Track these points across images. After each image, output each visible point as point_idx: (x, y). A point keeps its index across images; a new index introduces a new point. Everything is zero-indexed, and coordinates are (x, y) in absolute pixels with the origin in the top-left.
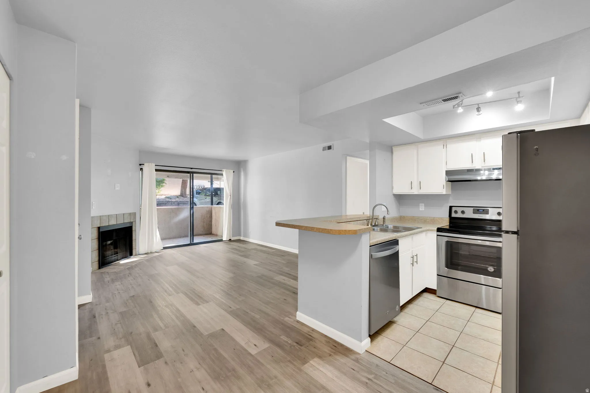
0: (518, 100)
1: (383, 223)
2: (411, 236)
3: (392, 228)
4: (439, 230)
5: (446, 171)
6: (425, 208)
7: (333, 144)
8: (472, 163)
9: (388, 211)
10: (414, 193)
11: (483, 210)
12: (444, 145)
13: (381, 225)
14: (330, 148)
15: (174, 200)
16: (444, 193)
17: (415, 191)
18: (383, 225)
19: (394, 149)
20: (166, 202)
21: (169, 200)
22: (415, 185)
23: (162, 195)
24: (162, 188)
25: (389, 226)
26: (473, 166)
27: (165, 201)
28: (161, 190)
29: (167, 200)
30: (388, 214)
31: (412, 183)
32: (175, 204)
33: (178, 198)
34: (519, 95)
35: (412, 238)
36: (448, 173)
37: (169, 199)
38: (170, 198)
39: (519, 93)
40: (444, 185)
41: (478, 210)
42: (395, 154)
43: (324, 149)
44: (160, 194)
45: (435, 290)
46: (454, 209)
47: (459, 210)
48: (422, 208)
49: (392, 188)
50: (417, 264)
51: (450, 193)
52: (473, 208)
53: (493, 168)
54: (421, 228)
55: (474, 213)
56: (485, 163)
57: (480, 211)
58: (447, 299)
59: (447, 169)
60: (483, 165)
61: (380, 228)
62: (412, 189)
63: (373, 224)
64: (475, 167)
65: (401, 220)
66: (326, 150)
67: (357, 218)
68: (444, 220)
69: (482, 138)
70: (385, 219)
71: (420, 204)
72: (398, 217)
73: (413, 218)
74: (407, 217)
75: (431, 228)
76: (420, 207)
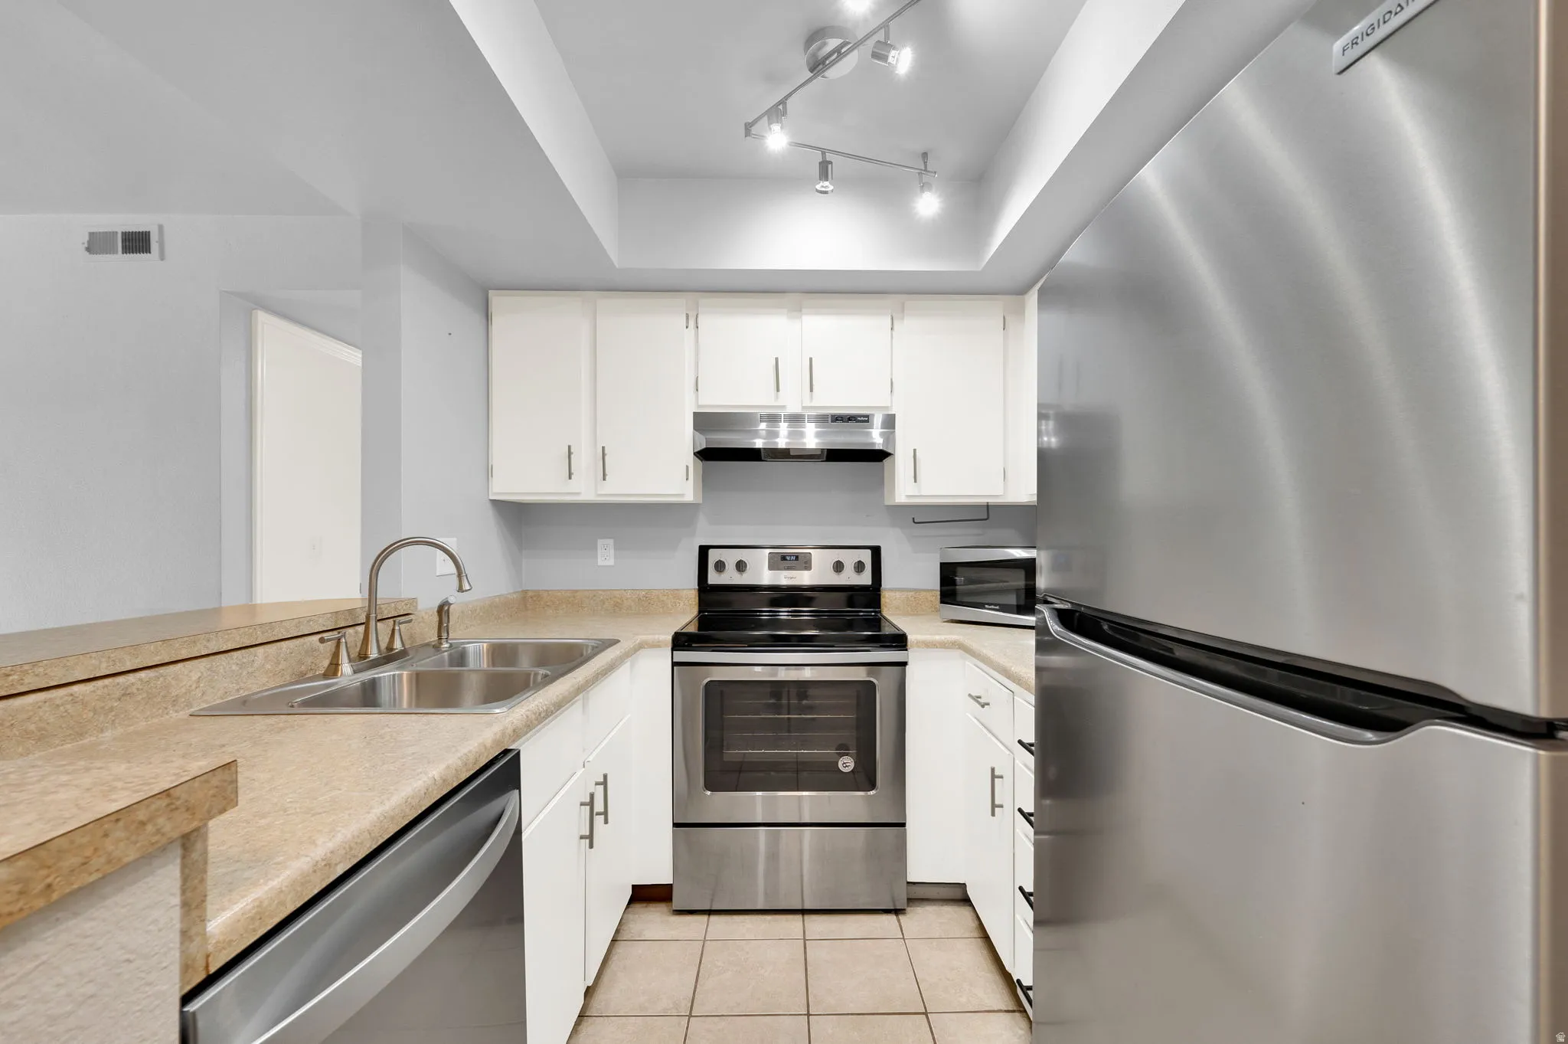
0: (925, 178)
1: (439, 636)
3: (485, 666)
4: (677, 640)
5: (694, 413)
6: (616, 557)
7: (162, 228)
8: (777, 391)
9: (460, 575)
10: (578, 494)
11: (797, 557)
12: (687, 316)
13: (427, 645)
14: (137, 243)
16: (688, 497)
17: (584, 490)
18: (437, 647)
19: (497, 300)
22: (584, 460)
25: (470, 647)
26: (778, 402)
30: (461, 589)
31: (570, 453)
34: (925, 163)
36: (703, 421)
39: (925, 155)
40: (687, 467)
41: (784, 558)
42: (499, 322)
43: (97, 244)
45: (669, 887)
46: (714, 556)
47: (730, 558)
48: (606, 555)
49: (489, 472)
51: (702, 498)
52: (768, 551)
53: (832, 416)
54: (617, 645)
55: (771, 568)
56: (811, 397)
57: (788, 558)
58: (710, 912)
59: (699, 406)
60: (807, 403)
61: (414, 676)
62: (573, 477)
63: (373, 654)
64: (783, 407)
65: (526, 606)
66: (114, 251)
67: (247, 629)
68: (682, 597)
69: (804, 310)
70: (448, 613)
71: (600, 542)
72: (515, 596)
73: (574, 597)
74: (548, 595)
75: (651, 639)
76: (599, 552)
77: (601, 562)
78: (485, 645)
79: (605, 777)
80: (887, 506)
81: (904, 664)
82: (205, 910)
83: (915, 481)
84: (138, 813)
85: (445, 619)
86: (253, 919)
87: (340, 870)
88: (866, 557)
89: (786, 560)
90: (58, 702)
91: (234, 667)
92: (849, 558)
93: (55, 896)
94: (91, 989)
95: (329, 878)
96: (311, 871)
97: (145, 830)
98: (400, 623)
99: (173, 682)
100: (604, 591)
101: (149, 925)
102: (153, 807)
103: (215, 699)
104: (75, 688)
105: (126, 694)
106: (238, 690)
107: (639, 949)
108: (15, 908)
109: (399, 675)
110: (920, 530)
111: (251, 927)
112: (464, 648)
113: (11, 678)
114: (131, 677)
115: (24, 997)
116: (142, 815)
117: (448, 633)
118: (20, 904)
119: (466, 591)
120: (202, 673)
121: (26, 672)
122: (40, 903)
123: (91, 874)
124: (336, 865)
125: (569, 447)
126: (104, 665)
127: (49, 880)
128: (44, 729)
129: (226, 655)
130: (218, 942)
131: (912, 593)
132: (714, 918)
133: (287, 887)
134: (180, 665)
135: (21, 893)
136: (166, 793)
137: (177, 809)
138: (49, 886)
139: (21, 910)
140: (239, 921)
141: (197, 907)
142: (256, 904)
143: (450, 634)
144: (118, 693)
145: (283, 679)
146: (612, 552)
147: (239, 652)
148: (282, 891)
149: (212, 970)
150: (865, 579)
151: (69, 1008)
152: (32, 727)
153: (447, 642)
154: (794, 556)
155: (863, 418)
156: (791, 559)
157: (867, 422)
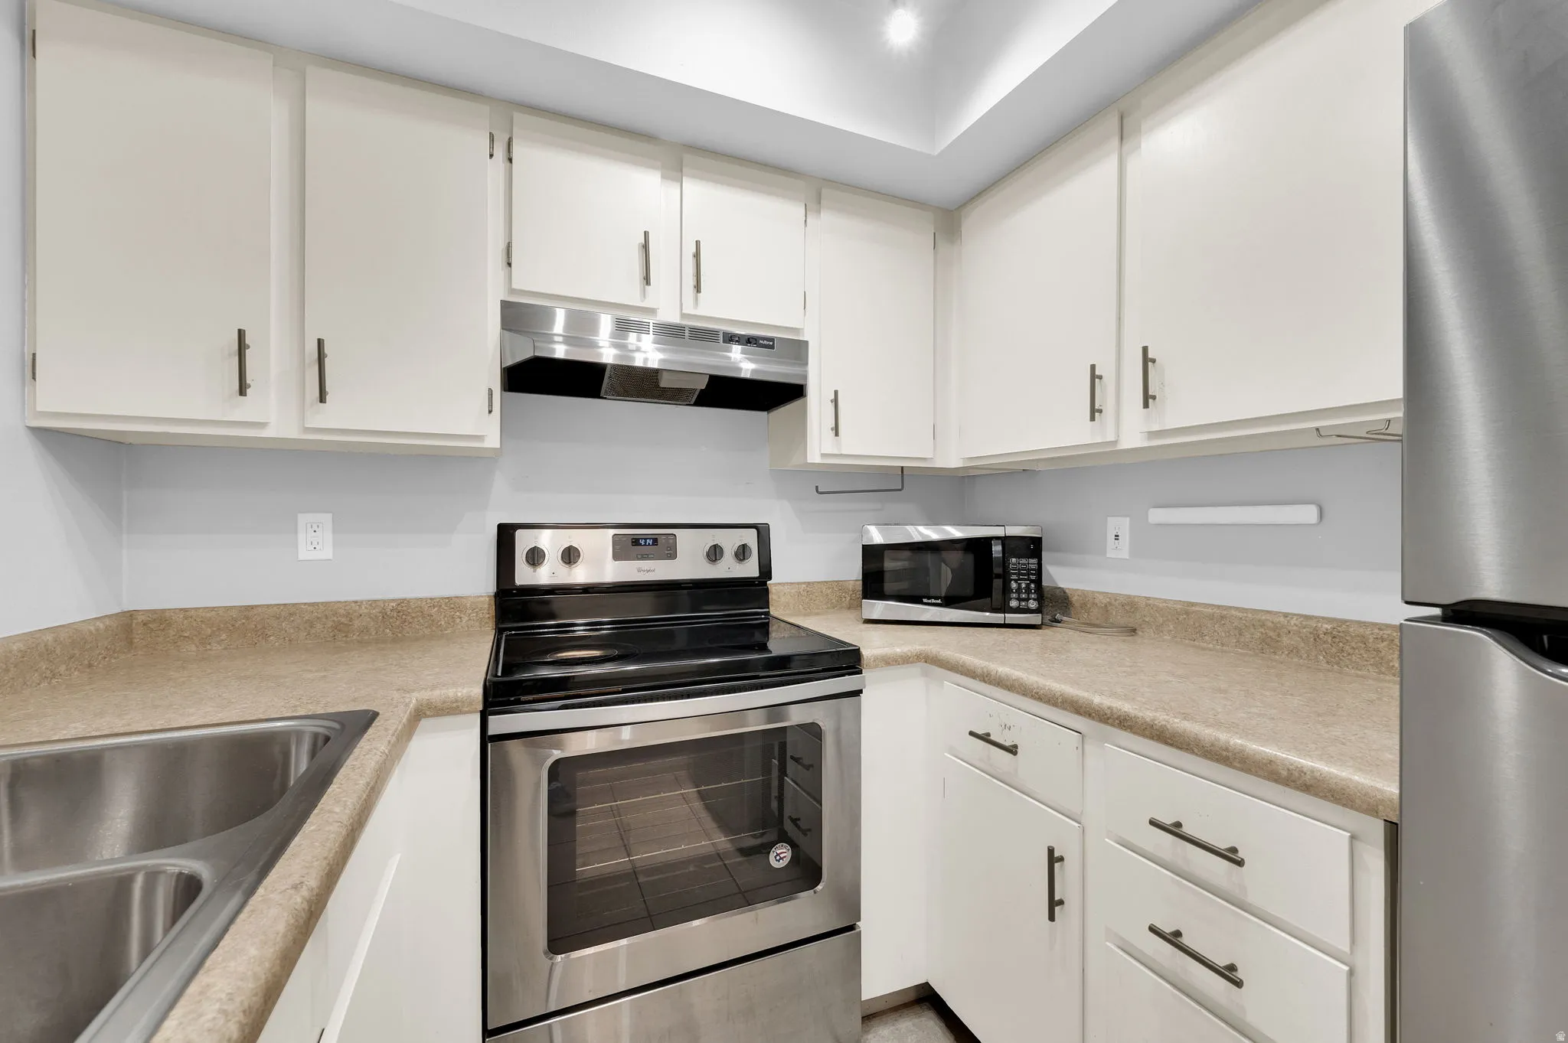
5: (502, 301)
6: (336, 544)
8: (647, 282)
10: (262, 425)
12: (492, 139)
17: (278, 415)
31: (242, 345)
36: (519, 319)
40: (491, 392)
41: (636, 541)
46: (524, 541)
47: (546, 540)
48: (316, 541)
49: (26, 368)
52: (612, 532)
53: (725, 334)
54: (376, 723)
55: (617, 557)
56: (696, 300)
57: (642, 542)
59: (512, 291)
60: (689, 309)
62: (248, 391)
64: (652, 311)
65: (132, 645)
68: (467, 610)
71: (303, 519)
72: (100, 625)
73: (247, 618)
74: (186, 618)
75: (436, 695)
76: (301, 536)
77: (304, 553)
81: (858, 694)
83: (835, 435)
88: (750, 538)
89: (641, 545)
92: (730, 541)
100: (312, 604)
110: (824, 503)
125: (241, 334)
146: (329, 536)
150: (750, 569)
154: (650, 539)
155: (765, 342)
156: (645, 542)
157: (772, 347)
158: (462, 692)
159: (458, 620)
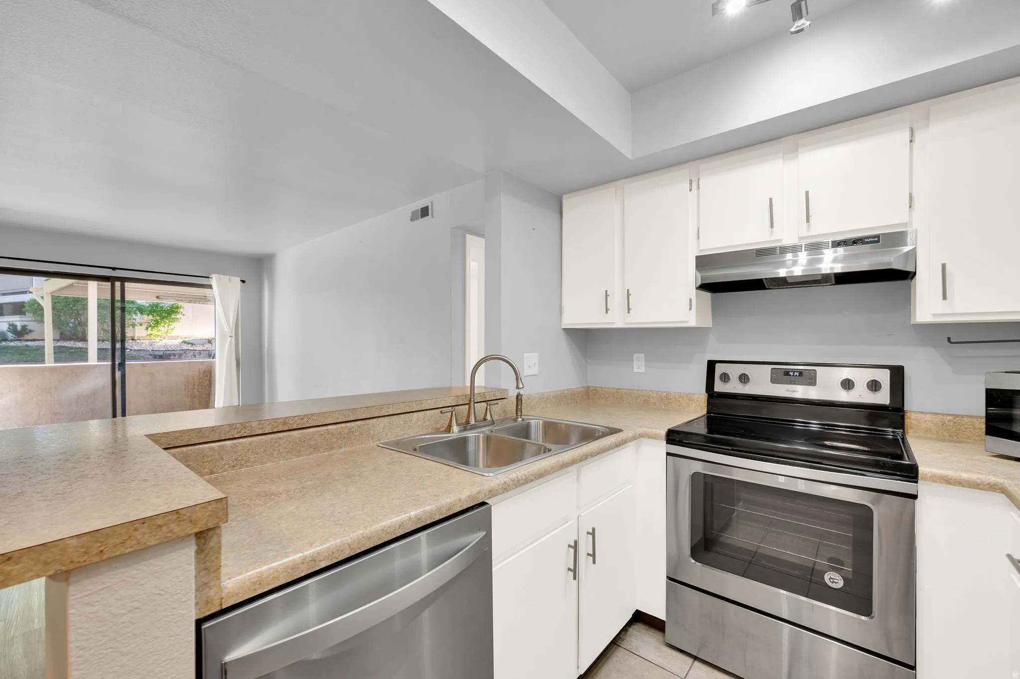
1: (517, 414)
2: (574, 468)
4: (674, 437)
5: (697, 256)
6: (646, 366)
7: (432, 202)
8: (772, 226)
9: (517, 379)
10: (613, 323)
11: (801, 373)
12: (691, 182)
13: (508, 420)
14: (425, 212)
15: (201, 348)
16: (692, 323)
17: (617, 320)
18: (514, 420)
19: (568, 202)
20: (182, 352)
21: (189, 348)
22: (617, 300)
23: (177, 337)
24: (174, 325)
25: (533, 422)
26: (774, 238)
27: (178, 349)
28: (172, 327)
29: (185, 347)
31: (607, 296)
32: (201, 356)
33: (210, 344)
35: (578, 473)
36: (703, 262)
37: (189, 345)
38: (192, 344)
40: (691, 300)
41: (787, 373)
43: (414, 218)
44: (170, 335)
45: (662, 622)
46: (719, 369)
47: (735, 371)
48: (639, 364)
49: (561, 311)
50: (594, 562)
51: (708, 323)
52: (771, 367)
53: (833, 242)
54: (619, 433)
55: (773, 381)
56: (809, 227)
57: (791, 374)
58: (696, 658)
59: (700, 251)
60: (804, 234)
61: (486, 438)
62: (608, 312)
63: (472, 422)
64: (779, 240)
65: (589, 397)
66: (418, 219)
67: (408, 403)
68: (694, 400)
69: (800, 150)
70: (521, 400)
71: (635, 356)
72: (580, 390)
73: (618, 393)
74: (602, 390)
75: (649, 431)
76: (635, 362)
77: (636, 370)
78: (541, 421)
79: (594, 530)
80: (913, 324)
81: (914, 497)
82: (220, 573)
83: (945, 298)
84: (157, 520)
85: (520, 403)
86: (254, 583)
87: (323, 565)
88: (884, 377)
89: (789, 375)
90: (322, 433)
91: (401, 422)
92: (861, 377)
93: (105, 557)
94: (136, 604)
95: (313, 568)
96: (300, 563)
97: (162, 530)
98: (490, 405)
99: (372, 428)
100: (637, 390)
101: (173, 578)
102: (167, 518)
103: (392, 437)
104: (330, 427)
105: (351, 431)
106: (403, 434)
107: (634, 661)
108: (82, 560)
109: (478, 436)
110: (957, 350)
111: (252, 588)
112: (529, 422)
113: (304, 420)
114: (353, 424)
115: (97, 601)
116: (159, 522)
117: (521, 412)
118: (84, 558)
119: (521, 388)
120: (385, 424)
121: (309, 418)
122: (97, 559)
123: (127, 548)
124: (320, 561)
125: (606, 291)
126: (340, 417)
127: (102, 548)
128: (316, 444)
129: (398, 416)
130: (229, 593)
131: (951, 418)
132: (697, 664)
133: (281, 569)
134: (375, 420)
135: (86, 553)
136: (177, 511)
137: (183, 520)
138: (101, 551)
139: (85, 561)
140: (245, 583)
141: (215, 571)
142: (259, 575)
143: (523, 412)
144: (347, 431)
145: (427, 430)
146: (643, 363)
147: (405, 415)
148: (277, 571)
149: (224, 607)
150: (883, 398)
151: (124, 611)
152: (312, 443)
153: (521, 417)
154: (797, 372)
155: (871, 239)
156: (794, 374)
157: (878, 241)
158: (658, 431)
159: (691, 405)
